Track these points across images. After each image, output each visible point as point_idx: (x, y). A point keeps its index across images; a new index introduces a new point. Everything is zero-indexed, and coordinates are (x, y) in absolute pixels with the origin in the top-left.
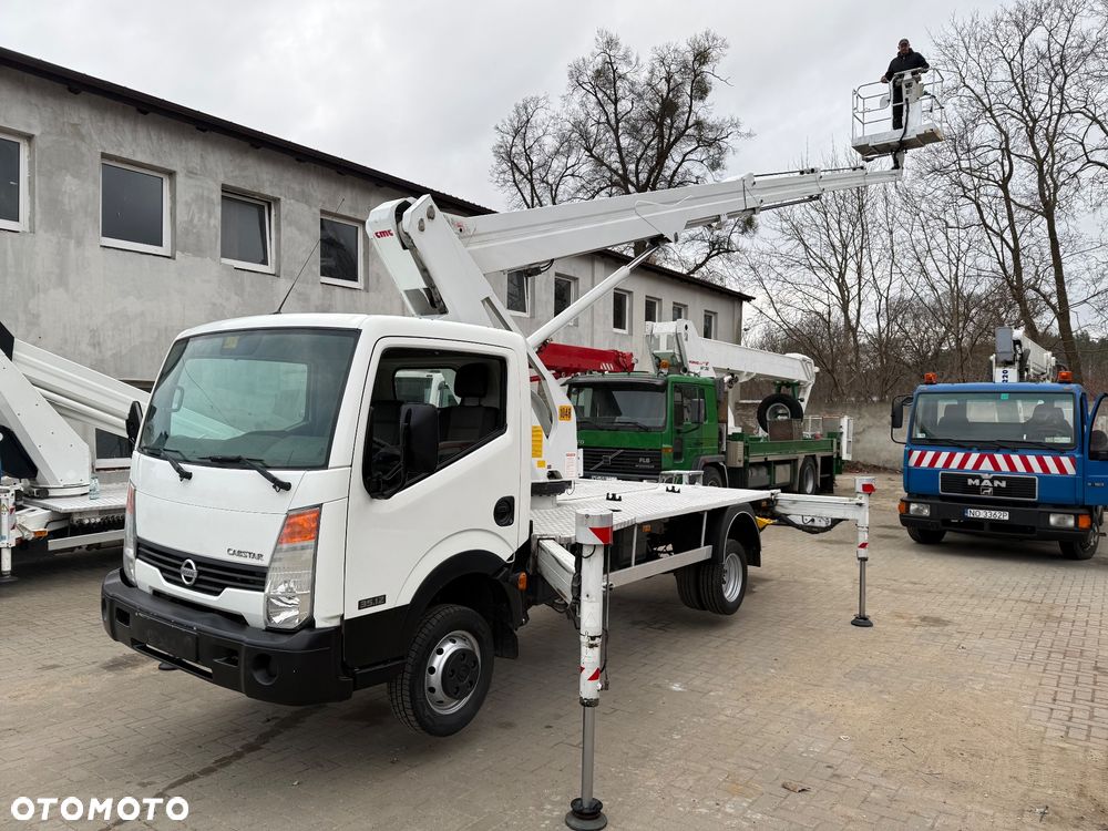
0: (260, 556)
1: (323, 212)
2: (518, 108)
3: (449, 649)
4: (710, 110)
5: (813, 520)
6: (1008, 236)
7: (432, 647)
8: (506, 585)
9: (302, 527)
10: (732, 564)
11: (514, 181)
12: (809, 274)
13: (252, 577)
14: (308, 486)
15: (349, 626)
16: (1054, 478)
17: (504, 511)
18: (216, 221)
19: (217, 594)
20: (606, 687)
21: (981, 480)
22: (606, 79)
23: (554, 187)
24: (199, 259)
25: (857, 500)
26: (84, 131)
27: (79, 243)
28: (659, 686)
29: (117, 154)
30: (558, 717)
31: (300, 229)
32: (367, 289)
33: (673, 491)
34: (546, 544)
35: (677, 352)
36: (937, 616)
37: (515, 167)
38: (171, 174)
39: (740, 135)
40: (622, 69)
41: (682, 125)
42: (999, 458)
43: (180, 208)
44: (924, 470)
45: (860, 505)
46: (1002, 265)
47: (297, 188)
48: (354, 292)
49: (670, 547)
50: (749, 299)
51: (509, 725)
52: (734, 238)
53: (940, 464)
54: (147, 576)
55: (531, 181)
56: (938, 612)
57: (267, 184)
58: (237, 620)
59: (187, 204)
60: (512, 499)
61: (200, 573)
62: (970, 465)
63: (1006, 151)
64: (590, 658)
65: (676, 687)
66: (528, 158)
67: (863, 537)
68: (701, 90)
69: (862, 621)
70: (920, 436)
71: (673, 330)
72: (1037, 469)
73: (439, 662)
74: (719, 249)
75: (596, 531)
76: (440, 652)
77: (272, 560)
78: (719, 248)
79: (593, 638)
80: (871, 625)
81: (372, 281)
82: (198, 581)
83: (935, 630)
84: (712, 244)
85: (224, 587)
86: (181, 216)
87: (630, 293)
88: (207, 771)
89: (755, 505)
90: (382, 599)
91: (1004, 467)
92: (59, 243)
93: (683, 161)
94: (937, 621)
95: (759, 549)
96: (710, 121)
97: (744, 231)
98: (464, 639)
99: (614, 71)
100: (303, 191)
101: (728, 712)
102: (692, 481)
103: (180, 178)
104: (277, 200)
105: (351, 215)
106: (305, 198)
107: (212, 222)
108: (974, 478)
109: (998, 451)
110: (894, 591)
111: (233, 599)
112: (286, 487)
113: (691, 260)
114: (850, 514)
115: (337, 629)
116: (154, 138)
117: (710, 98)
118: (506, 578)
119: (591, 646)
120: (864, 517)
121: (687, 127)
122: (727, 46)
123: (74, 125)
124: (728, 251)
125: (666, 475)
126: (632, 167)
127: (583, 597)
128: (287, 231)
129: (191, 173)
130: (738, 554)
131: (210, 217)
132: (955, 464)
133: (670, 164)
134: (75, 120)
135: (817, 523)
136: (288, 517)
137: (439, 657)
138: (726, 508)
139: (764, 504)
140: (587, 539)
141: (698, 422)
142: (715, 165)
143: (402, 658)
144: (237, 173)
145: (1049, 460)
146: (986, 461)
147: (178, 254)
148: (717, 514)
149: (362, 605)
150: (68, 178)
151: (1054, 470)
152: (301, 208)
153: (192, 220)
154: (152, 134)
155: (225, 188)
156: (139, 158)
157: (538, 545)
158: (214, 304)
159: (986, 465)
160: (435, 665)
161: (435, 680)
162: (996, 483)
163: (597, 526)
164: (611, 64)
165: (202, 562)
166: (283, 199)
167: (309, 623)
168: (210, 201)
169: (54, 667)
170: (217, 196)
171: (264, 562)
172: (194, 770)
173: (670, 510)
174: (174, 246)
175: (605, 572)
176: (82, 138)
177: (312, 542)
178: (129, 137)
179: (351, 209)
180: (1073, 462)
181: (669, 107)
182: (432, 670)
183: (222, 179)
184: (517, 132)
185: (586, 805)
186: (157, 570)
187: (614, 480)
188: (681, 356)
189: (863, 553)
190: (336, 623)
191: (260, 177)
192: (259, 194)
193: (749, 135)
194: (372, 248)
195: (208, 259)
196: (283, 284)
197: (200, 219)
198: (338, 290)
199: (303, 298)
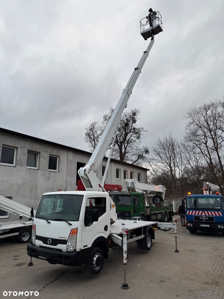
0: (66, 238)
1: (50, 154)
2: (91, 125)
3: (97, 256)
4: (137, 125)
5: (166, 228)
6: (208, 155)
7: (94, 256)
8: (106, 243)
9: (74, 232)
10: (149, 239)
11: (90, 141)
12: (162, 164)
13: (64, 242)
14: (75, 224)
15: (82, 251)
16: (218, 217)
17: (106, 228)
18: (26, 158)
19: (56, 246)
20: (128, 261)
21: (203, 218)
24: (21, 167)
25: (174, 223)
28: (135, 265)
29: (6, 144)
30: (116, 272)
31: (44, 159)
32: (58, 172)
33: (135, 222)
34: (114, 235)
35: (133, 186)
36: (193, 250)
37: (90, 137)
38: (17, 148)
39: (144, 131)
41: (130, 129)
42: (206, 212)
43: (18, 155)
44: (190, 215)
45: (174, 224)
46: (207, 162)
47: (45, 149)
48: (56, 173)
49: (135, 236)
50: (148, 170)
51: (106, 273)
52: (144, 154)
53: (193, 214)
54: (39, 243)
55: (94, 141)
56: (193, 249)
57: (38, 149)
58: (60, 250)
59: (20, 155)
60: (107, 225)
61: (52, 241)
62: (200, 214)
63: (205, 136)
64: (125, 255)
65: (139, 265)
66: (93, 136)
67: (176, 232)
68: (134, 121)
69: (177, 251)
70: (189, 207)
71: (132, 181)
72: (214, 215)
73: (95, 259)
75: (126, 232)
76: (95, 257)
77: (68, 238)
78: (140, 157)
79: (126, 252)
80: (179, 252)
81: (60, 170)
82: (51, 243)
83: (192, 253)
84: (139, 156)
85: (57, 244)
86: (18, 157)
87: (120, 169)
88: (50, 283)
89: (153, 225)
90: (86, 246)
91: (207, 214)
93: (131, 137)
94: (193, 251)
95: (154, 235)
96: (137, 128)
97: (146, 153)
98: (99, 254)
100: (46, 150)
101: (149, 269)
102: (139, 220)
103: (19, 149)
105: (56, 155)
106: (46, 152)
107: (25, 158)
108: (201, 217)
109: (205, 211)
110: (185, 245)
111: (59, 246)
112: (71, 224)
113: (134, 160)
114: (172, 227)
115: (80, 251)
117: (136, 123)
118: (106, 242)
119: (125, 253)
120: (175, 227)
121: (131, 129)
122: (140, 112)
124: (142, 158)
125: (133, 218)
126: (119, 138)
127: (124, 244)
128: (42, 159)
129: (21, 147)
130: (150, 236)
131: (24, 157)
132: (197, 214)
133: (128, 137)
135: (167, 229)
136: (71, 230)
137: (95, 258)
138: (147, 226)
139: (155, 225)
140: (124, 233)
141: (139, 204)
142: (138, 138)
143: (89, 257)
144: (31, 147)
145: (216, 212)
147: (17, 166)
148: (145, 227)
149: (84, 247)
151: (218, 215)
152: (45, 154)
153: (20, 158)
154: (14, 139)
155: (28, 150)
156: (11, 145)
157: (112, 235)
158: (24, 177)
159: (203, 214)
160: (94, 259)
161: (94, 262)
162: (206, 218)
163: (126, 231)
165: (52, 239)
166: (41, 152)
167: (75, 250)
169: (5, 266)
170: (26, 152)
171: (67, 239)
172: (48, 283)
173: (136, 227)
174: (16, 164)
175: (127, 240)
177: (76, 235)
178: (9, 140)
179: (56, 153)
180: (221, 212)
181: (127, 125)
182: (94, 261)
183: (28, 148)
184: (91, 130)
185: (125, 284)
186: (42, 242)
187: (122, 220)
188: (134, 187)
189: (176, 235)
190: (80, 250)
191: (36, 148)
192: (36, 151)
193: (146, 131)
194: (60, 162)
195: (23, 167)
196: (40, 172)
197: (22, 158)
198: (52, 172)
199: (44, 175)
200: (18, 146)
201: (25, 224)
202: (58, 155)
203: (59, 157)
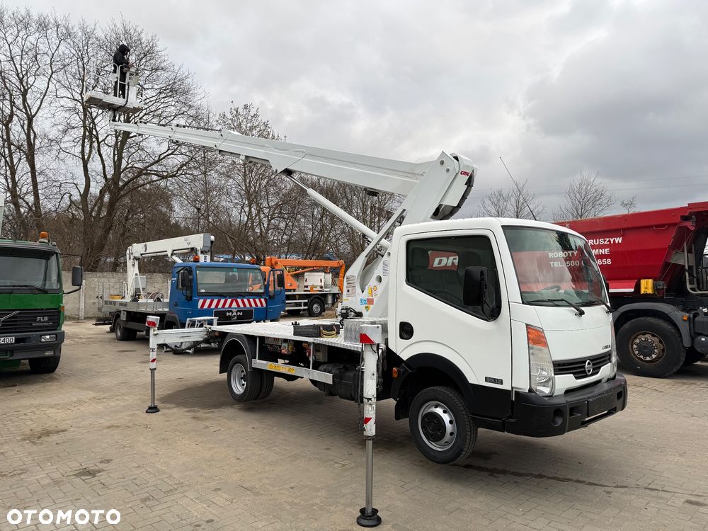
16: (259, 308)
21: (233, 313)
42: (239, 300)
44: (206, 310)
53: (213, 306)
62: (227, 305)
70: (203, 291)
72: (254, 305)
91: (242, 305)
108: (229, 312)
109: (238, 298)
132: (220, 306)
145: (257, 300)
146: (234, 303)
159: (234, 305)
162: (239, 313)
180: (266, 300)
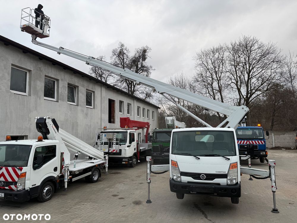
0: (225, 172)
1: (87, 89)
4: (147, 63)
9: (234, 166)
16: (261, 145)
18: (67, 92)
19: (212, 180)
22: (121, 54)
23: (106, 79)
24: (63, 102)
26: (42, 69)
27: (40, 99)
31: (82, 94)
32: (93, 108)
38: (57, 80)
40: (125, 52)
43: (60, 89)
47: (82, 83)
50: (160, 108)
52: (152, 93)
57: (76, 82)
61: (207, 177)
62: (245, 143)
68: (144, 59)
71: (172, 119)
72: (258, 143)
74: (148, 95)
77: (228, 172)
81: (95, 106)
84: (146, 94)
85: (215, 179)
86: (60, 91)
87: (140, 107)
92: (36, 98)
96: (146, 65)
97: (154, 92)
99: (123, 52)
100: (83, 84)
103: (60, 81)
104: (78, 87)
105: (92, 90)
106: (83, 86)
109: (250, 140)
112: (229, 159)
116: (55, 71)
117: (146, 60)
121: (141, 67)
122: (151, 50)
123: (40, 68)
128: (80, 94)
129: (62, 80)
131: (65, 91)
132: (242, 143)
134: (40, 67)
136: (230, 165)
144: (71, 80)
145: (259, 141)
146: (248, 142)
147: (59, 101)
150: (38, 81)
151: (261, 143)
152: (83, 88)
154: (55, 70)
155: (68, 84)
156: (52, 76)
158: (66, 114)
164: (122, 50)
165: (207, 174)
167: (238, 183)
168: (65, 86)
170: (67, 86)
171: (226, 173)
174: (57, 98)
176: (41, 71)
177: (237, 168)
178: (50, 71)
179: (92, 88)
180: (264, 142)
183: (68, 81)
185: (275, 209)
188: (174, 124)
192: (74, 85)
194: (95, 98)
195: (65, 102)
196: (79, 108)
197: (63, 92)
198: (89, 109)
199: (83, 111)
200: (58, 78)
201: (93, 163)
202: (93, 91)
203: (94, 92)
